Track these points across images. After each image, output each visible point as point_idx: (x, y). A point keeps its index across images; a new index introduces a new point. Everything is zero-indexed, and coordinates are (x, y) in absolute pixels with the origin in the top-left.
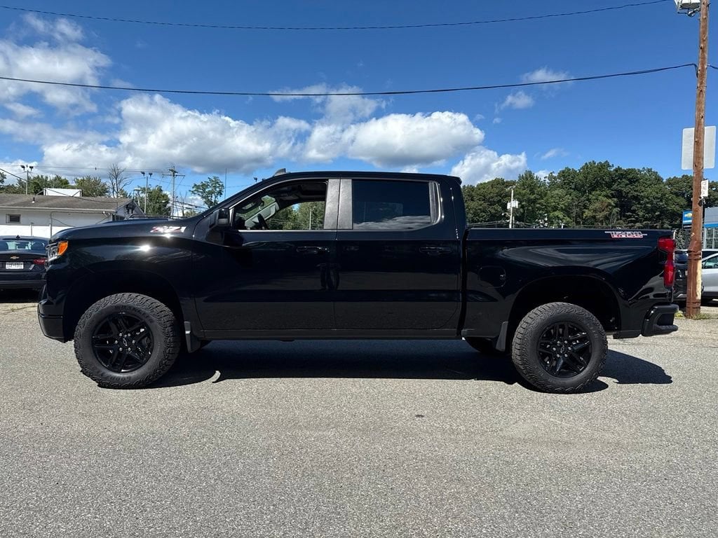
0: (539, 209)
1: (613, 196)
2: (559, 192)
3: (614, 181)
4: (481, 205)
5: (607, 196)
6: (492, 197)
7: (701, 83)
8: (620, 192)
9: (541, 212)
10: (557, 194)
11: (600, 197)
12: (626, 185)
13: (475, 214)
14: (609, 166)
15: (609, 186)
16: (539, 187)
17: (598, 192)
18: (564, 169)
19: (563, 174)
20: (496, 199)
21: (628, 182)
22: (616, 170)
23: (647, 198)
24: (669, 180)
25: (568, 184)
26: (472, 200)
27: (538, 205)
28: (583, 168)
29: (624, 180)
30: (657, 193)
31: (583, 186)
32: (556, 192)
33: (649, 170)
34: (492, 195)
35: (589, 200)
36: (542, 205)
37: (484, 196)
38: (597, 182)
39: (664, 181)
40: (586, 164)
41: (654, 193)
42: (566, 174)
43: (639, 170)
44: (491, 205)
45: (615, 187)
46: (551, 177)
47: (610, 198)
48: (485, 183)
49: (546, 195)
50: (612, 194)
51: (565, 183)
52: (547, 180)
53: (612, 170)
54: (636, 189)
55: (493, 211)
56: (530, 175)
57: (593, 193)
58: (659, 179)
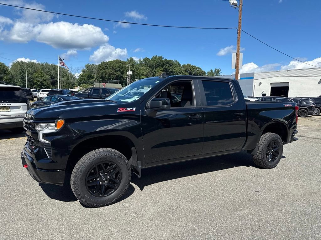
0: (136, 74)
1: (164, 71)
2: (144, 68)
3: (164, 65)
4: (112, 71)
5: (162, 71)
6: (116, 68)
7: (239, 36)
8: (166, 69)
9: (137, 76)
10: (143, 69)
11: (159, 71)
12: (169, 66)
13: (109, 75)
14: (162, 58)
15: (163, 66)
16: (136, 65)
17: (159, 69)
18: (145, 58)
19: (145, 60)
20: (118, 69)
21: (169, 65)
22: (165, 60)
23: (176, 72)
24: (183, 65)
25: (147, 65)
26: (107, 68)
27: (136, 73)
28: (152, 58)
29: (168, 64)
30: (179, 70)
31: (153, 66)
32: (143, 68)
33: (176, 61)
34: (116, 67)
35: (155, 72)
36: (137, 73)
37: (113, 67)
38: (158, 64)
39: (181, 66)
40: (154, 56)
41: (178, 70)
42: (146, 60)
43: (173, 61)
44: (116, 71)
45: (164, 67)
46: (140, 61)
47: (163, 71)
48: (112, 61)
49: (138, 69)
50: (163, 70)
51: (146, 64)
52: (139, 62)
53: (163, 60)
54: (172, 68)
55: (117, 74)
56: (132, 60)
57: (157, 69)
58: (180, 65)
